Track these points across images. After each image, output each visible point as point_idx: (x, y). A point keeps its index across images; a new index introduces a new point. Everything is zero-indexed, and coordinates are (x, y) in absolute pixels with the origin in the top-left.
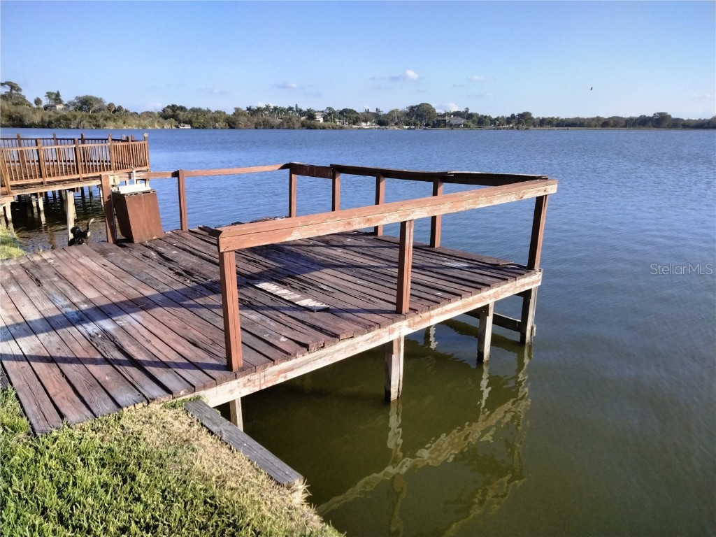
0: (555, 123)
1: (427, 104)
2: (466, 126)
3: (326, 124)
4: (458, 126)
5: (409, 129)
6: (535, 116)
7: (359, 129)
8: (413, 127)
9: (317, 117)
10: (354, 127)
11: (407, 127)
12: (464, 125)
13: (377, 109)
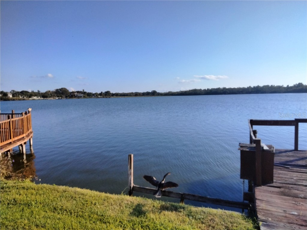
0: (119, 95)
1: (65, 88)
2: (84, 97)
3: (15, 98)
4: (81, 97)
5: (59, 99)
6: (111, 92)
7: (33, 100)
8: (60, 98)
9: (8, 95)
10: (30, 99)
11: (57, 98)
12: (84, 96)
13: (38, 91)
